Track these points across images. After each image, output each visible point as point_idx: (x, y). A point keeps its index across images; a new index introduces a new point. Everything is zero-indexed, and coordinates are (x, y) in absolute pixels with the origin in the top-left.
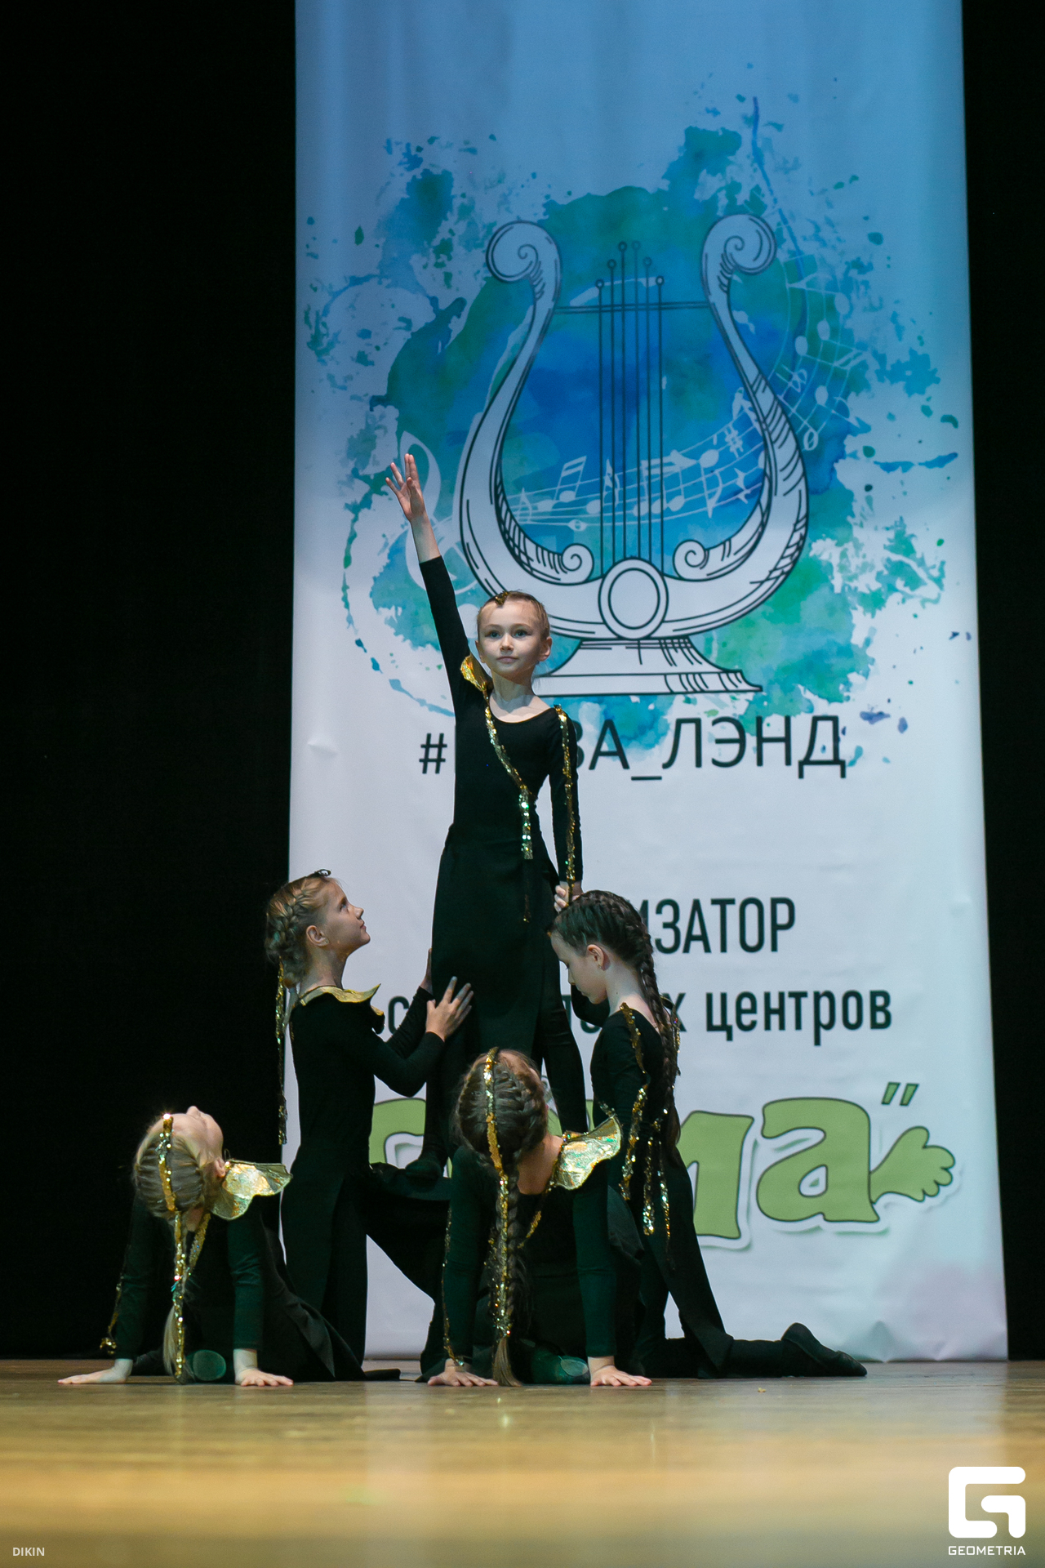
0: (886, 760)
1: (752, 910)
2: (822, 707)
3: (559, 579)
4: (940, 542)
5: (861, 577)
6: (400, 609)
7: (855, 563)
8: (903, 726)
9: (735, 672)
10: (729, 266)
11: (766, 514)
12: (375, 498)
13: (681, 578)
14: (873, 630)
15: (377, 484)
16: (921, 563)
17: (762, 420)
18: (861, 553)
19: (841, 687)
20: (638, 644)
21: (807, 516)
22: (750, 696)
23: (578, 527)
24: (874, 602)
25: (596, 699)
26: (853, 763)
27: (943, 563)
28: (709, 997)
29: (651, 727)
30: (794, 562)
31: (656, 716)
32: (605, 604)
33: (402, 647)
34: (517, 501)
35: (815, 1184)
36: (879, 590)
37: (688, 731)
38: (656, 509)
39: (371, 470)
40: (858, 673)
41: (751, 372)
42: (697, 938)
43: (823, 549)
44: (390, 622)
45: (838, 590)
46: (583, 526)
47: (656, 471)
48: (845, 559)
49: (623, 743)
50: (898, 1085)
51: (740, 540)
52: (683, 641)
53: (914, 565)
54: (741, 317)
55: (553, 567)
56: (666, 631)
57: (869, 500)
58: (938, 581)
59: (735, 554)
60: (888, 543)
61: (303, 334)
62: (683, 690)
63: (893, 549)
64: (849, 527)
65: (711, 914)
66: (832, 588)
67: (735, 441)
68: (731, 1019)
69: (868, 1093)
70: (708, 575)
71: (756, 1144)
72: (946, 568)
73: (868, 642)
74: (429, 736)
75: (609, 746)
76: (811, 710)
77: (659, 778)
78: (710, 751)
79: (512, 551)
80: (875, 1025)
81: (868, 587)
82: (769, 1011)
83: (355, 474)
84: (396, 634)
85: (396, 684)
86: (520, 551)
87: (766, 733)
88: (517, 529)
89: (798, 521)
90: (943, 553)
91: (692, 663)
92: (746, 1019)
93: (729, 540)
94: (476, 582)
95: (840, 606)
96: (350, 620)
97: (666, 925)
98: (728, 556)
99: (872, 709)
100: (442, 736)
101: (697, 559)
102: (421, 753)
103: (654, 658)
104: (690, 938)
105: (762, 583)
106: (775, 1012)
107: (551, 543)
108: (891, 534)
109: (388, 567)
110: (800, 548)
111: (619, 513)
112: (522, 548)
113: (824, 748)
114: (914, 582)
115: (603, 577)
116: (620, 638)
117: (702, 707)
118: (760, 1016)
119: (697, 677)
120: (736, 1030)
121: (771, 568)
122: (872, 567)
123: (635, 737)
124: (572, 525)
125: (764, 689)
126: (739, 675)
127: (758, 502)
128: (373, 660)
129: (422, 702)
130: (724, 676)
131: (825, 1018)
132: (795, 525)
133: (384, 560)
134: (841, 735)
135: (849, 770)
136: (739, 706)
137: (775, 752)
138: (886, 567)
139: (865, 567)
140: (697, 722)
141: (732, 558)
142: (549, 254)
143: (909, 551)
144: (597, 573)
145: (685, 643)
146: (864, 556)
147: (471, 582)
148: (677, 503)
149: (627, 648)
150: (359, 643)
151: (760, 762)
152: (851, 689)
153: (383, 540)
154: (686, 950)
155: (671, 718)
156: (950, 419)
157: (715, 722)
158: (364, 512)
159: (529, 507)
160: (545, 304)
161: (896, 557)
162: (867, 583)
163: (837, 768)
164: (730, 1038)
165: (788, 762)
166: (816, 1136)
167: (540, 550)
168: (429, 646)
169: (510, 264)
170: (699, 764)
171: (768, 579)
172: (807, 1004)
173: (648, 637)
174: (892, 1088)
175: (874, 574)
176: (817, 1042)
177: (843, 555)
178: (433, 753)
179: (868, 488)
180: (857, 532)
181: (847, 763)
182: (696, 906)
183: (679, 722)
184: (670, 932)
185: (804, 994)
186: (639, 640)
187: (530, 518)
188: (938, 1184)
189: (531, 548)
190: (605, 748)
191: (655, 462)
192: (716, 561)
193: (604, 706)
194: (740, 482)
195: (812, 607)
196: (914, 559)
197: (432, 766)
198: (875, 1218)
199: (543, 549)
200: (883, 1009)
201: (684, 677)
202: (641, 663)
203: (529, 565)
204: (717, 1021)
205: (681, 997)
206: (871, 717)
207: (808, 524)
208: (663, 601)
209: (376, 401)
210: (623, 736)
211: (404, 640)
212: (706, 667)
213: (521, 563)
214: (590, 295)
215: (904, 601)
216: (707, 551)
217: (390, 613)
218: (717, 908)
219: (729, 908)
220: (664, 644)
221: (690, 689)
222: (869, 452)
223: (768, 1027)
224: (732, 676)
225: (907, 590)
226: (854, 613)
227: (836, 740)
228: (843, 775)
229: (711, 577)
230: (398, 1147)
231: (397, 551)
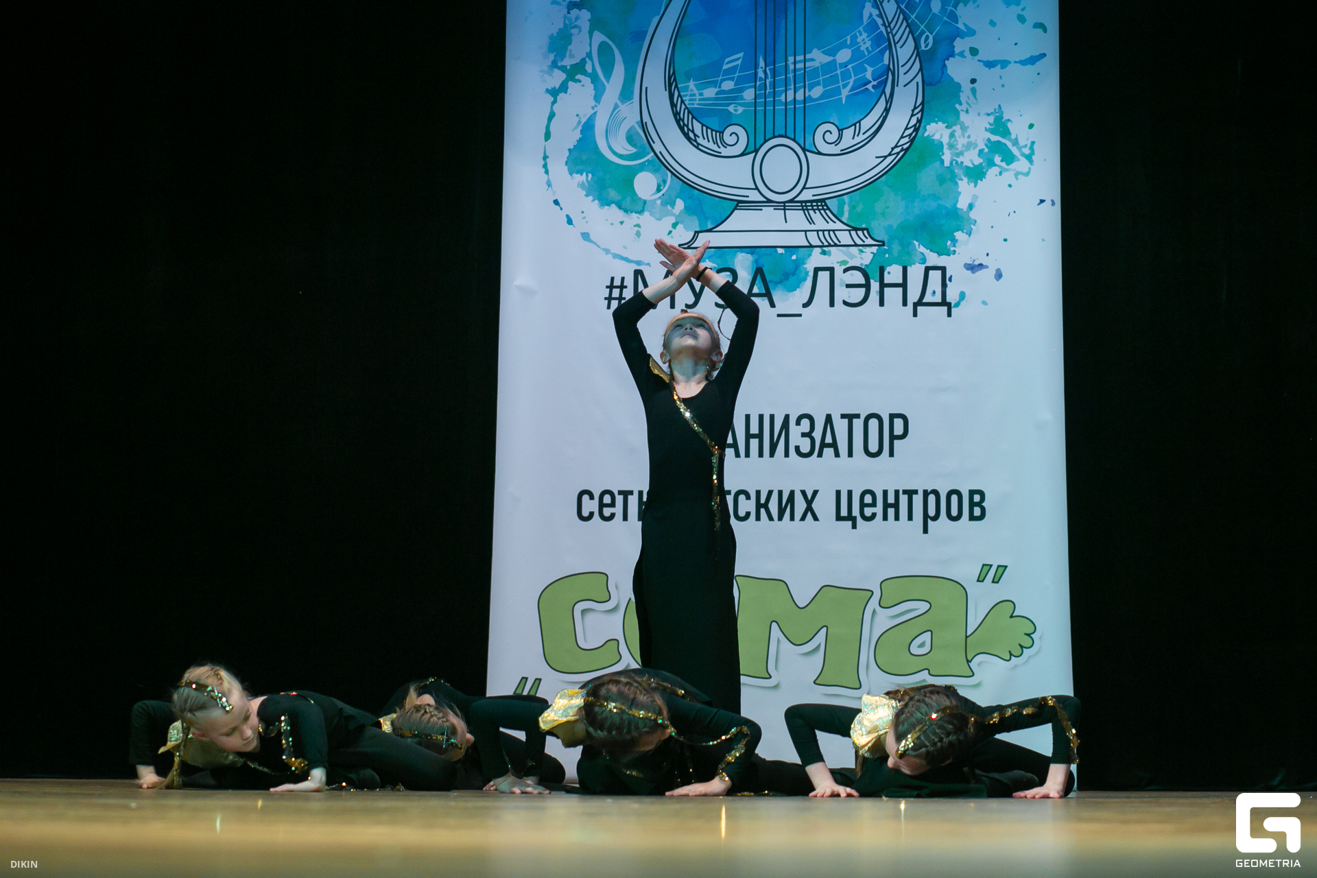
0: (984, 303)
1: (874, 423)
2: (933, 259)
3: (720, 153)
4: (1031, 126)
5: (965, 154)
6: (590, 175)
7: (961, 142)
8: (999, 275)
9: (862, 230)
11: (889, 101)
12: (571, 84)
13: (819, 153)
14: (975, 197)
15: (572, 73)
16: (1016, 143)
17: (887, 25)
18: (966, 135)
19: (949, 242)
20: (784, 206)
21: (923, 103)
22: (874, 249)
23: (736, 110)
24: (976, 174)
25: (749, 249)
26: (957, 305)
27: (1033, 143)
28: (838, 493)
29: (794, 274)
30: (912, 141)
31: (798, 264)
32: (757, 173)
33: (591, 205)
34: (686, 88)
35: (922, 645)
36: (981, 164)
37: (824, 277)
38: (800, 96)
39: (567, 62)
40: (963, 232)
42: (829, 446)
43: (936, 130)
44: (582, 186)
45: (947, 164)
46: (740, 110)
47: (800, 66)
48: (953, 139)
49: (771, 286)
50: (991, 566)
51: (867, 123)
52: (820, 204)
53: (1009, 144)
55: (715, 142)
56: (807, 195)
57: (974, 91)
58: (1029, 158)
59: (864, 134)
60: (988, 127)
62: (821, 244)
63: (993, 131)
64: (957, 113)
65: (841, 426)
66: (942, 162)
67: (864, 41)
68: (856, 512)
69: (966, 572)
70: (841, 151)
71: (874, 612)
72: (1035, 147)
73: (971, 207)
74: (612, 279)
75: (758, 288)
76: (924, 261)
77: (800, 315)
78: (841, 293)
79: (682, 129)
80: (972, 518)
81: (971, 161)
82: (886, 506)
83: (554, 65)
84: (587, 196)
85: (586, 236)
86: (688, 129)
87: (887, 280)
88: (686, 111)
89: (915, 108)
90: (1033, 135)
91: (828, 223)
92: (868, 512)
93: (859, 122)
94: (652, 154)
95: (948, 178)
96: (549, 184)
97: (804, 435)
98: (858, 136)
99: (974, 261)
100: (623, 279)
101: (832, 137)
102: (606, 293)
103: (797, 218)
104: (824, 445)
105: (885, 157)
106: (891, 506)
107: (714, 123)
108: (991, 119)
109: (579, 141)
110: (916, 130)
111: (770, 99)
112: (690, 127)
113: (934, 292)
114: (1009, 158)
115: (756, 151)
116: (769, 201)
117: (835, 258)
118: (879, 509)
119: (831, 233)
120: (859, 520)
121: (893, 146)
122: (976, 145)
123: (781, 282)
124: (731, 108)
125: (886, 243)
126: (865, 232)
127: (884, 92)
128: (568, 216)
129: (607, 251)
130: (853, 233)
131: (932, 512)
132: (913, 111)
133: (577, 135)
134: (948, 282)
135: (953, 310)
136: (865, 258)
137: (893, 295)
138: (986, 145)
139: (969, 146)
140: (831, 270)
141: (862, 137)
143: (1006, 133)
144: (751, 148)
145: (822, 205)
146: (969, 137)
147: (649, 153)
148: (816, 92)
149: (774, 209)
150: (556, 202)
151: (882, 303)
152: (956, 245)
153: (578, 118)
154: (820, 455)
155: (810, 266)
156: (1040, 26)
157: (845, 271)
158: (562, 95)
159: (696, 94)
161: (994, 138)
162: (971, 158)
163: (945, 308)
164: (854, 526)
165: (905, 303)
166: (924, 607)
167: (704, 128)
168: (613, 205)
170: (832, 304)
171: (890, 154)
172: (918, 500)
173: (792, 201)
174: (986, 568)
175: (977, 151)
176: (925, 531)
177: (952, 135)
178: (616, 293)
179: (973, 81)
180: (963, 117)
181: (952, 305)
182: (829, 419)
183: (817, 270)
184: (808, 440)
185: (916, 492)
186: (784, 202)
187: (697, 102)
188: (1022, 647)
189: (697, 127)
190: (755, 290)
191: (800, 58)
192: (848, 139)
193: (756, 257)
194: (868, 75)
195: (926, 178)
196: (1010, 140)
198: (971, 674)
199: (707, 128)
200: (979, 504)
201: (821, 233)
202: (786, 222)
203: (696, 141)
204: (844, 513)
205: (815, 493)
206: (973, 268)
207: (923, 111)
208: (804, 171)
209: (573, 5)
210: (771, 281)
211: (593, 200)
212: (839, 225)
213: (689, 139)
215: (1001, 173)
216: (841, 131)
217: (582, 178)
218: (846, 421)
219: (855, 421)
220: (805, 206)
221: (826, 244)
222: (973, 52)
223: (885, 518)
224: (860, 233)
225: (1004, 164)
226: (959, 182)
227: (944, 285)
228: (949, 315)
229: (844, 153)
230: (584, 612)
231: (588, 128)
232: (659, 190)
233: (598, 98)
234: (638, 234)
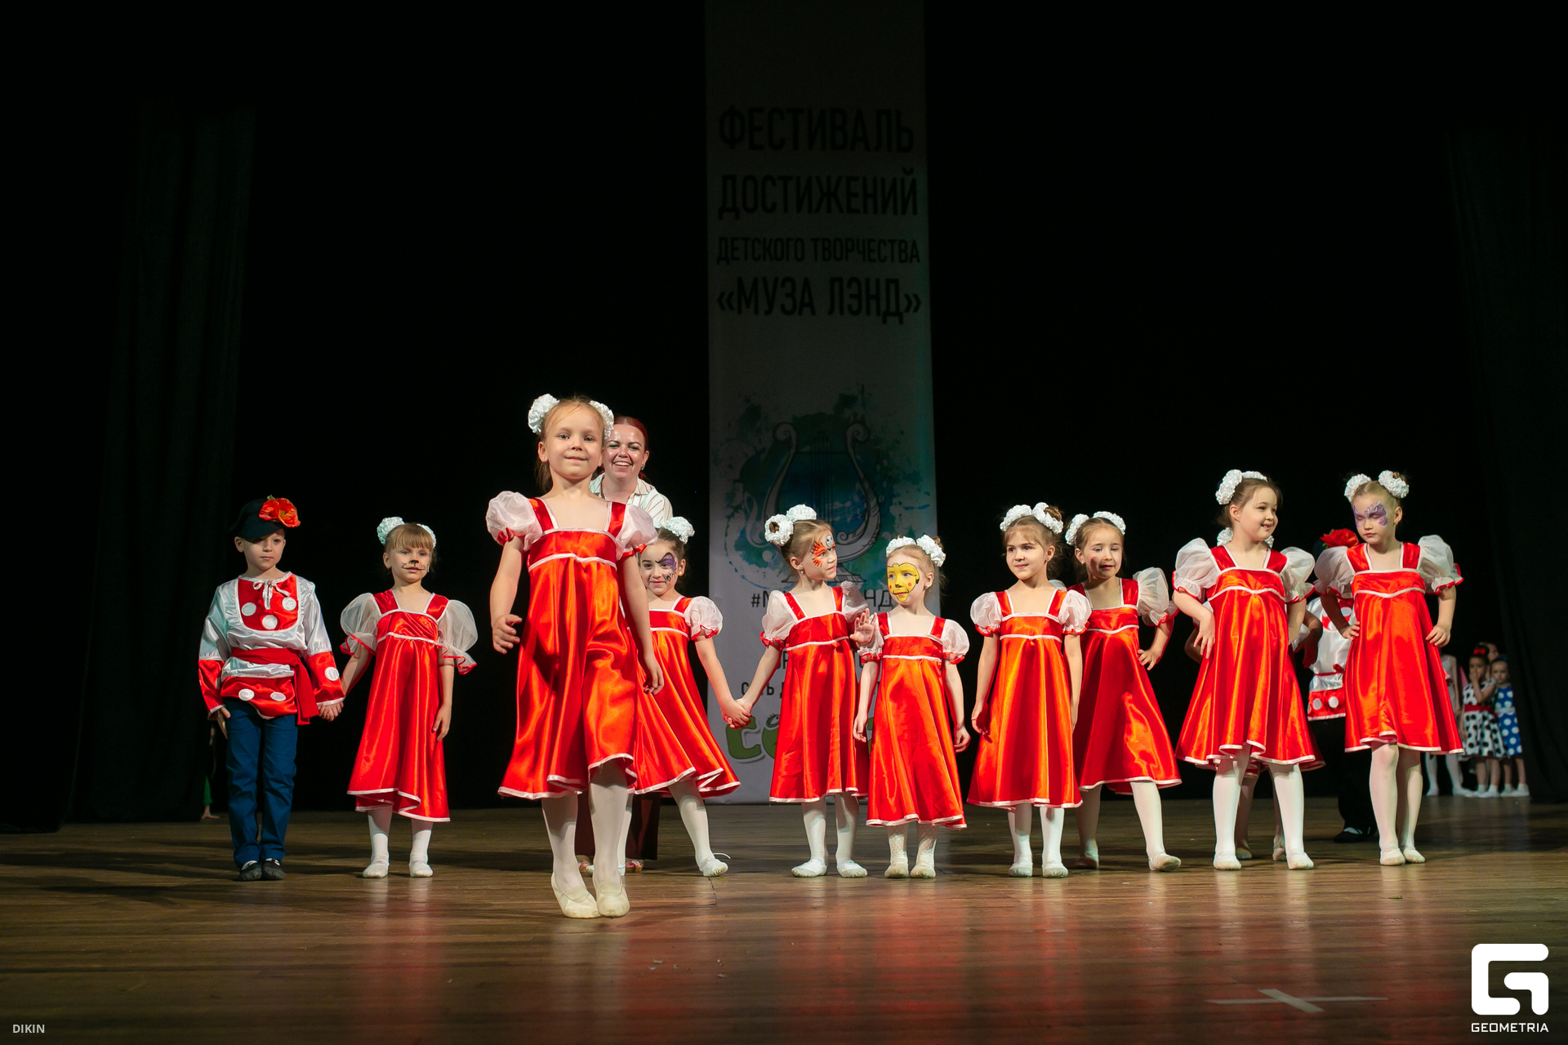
10: (855, 441)
11: (867, 523)
12: (736, 514)
15: (737, 509)
17: (865, 492)
21: (880, 524)
30: (876, 539)
33: (745, 564)
39: (734, 504)
41: (862, 476)
44: (741, 556)
47: (830, 508)
51: (860, 531)
54: (858, 457)
59: (857, 536)
61: (712, 458)
64: (894, 528)
67: (857, 499)
74: (754, 595)
76: (882, 588)
83: (728, 506)
85: (743, 577)
87: (868, 596)
89: (878, 526)
91: (843, 572)
93: (855, 530)
96: (728, 556)
98: (855, 537)
101: (844, 537)
102: (752, 600)
105: (865, 546)
109: (740, 538)
110: (878, 534)
119: (844, 577)
121: (868, 542)
125: (867, 581)
126: (858, 576)
127: (865, 519)
128: (735, 567)
129: (752, 583)
130: (854, 577)
133: (739, 535)
142: (794, 434)
148: (837, 519)
150: (730, 563)
153: (739, 529)
156: (928, 494)
158: (732, 519)
160: (793, 451)
165: (875, 605)
169: (781, 436)
178: (756, 600)
179: (900, 515)
191: (830, 504)
192: (851, 538)
194: (858, 513)
197: (755, 605)
207: (881, 528)
209: (736, 481)
212: (848, 573)
214: (807, 448)
216: (848, 535)
217: (741, 553)
222: (900, 503)
224: (856, 577)
229: (849, 544)
230: (746, 733)
231: (743, 533)
232: (773, 558)
233: (747, 518)
234: (765, 576)
